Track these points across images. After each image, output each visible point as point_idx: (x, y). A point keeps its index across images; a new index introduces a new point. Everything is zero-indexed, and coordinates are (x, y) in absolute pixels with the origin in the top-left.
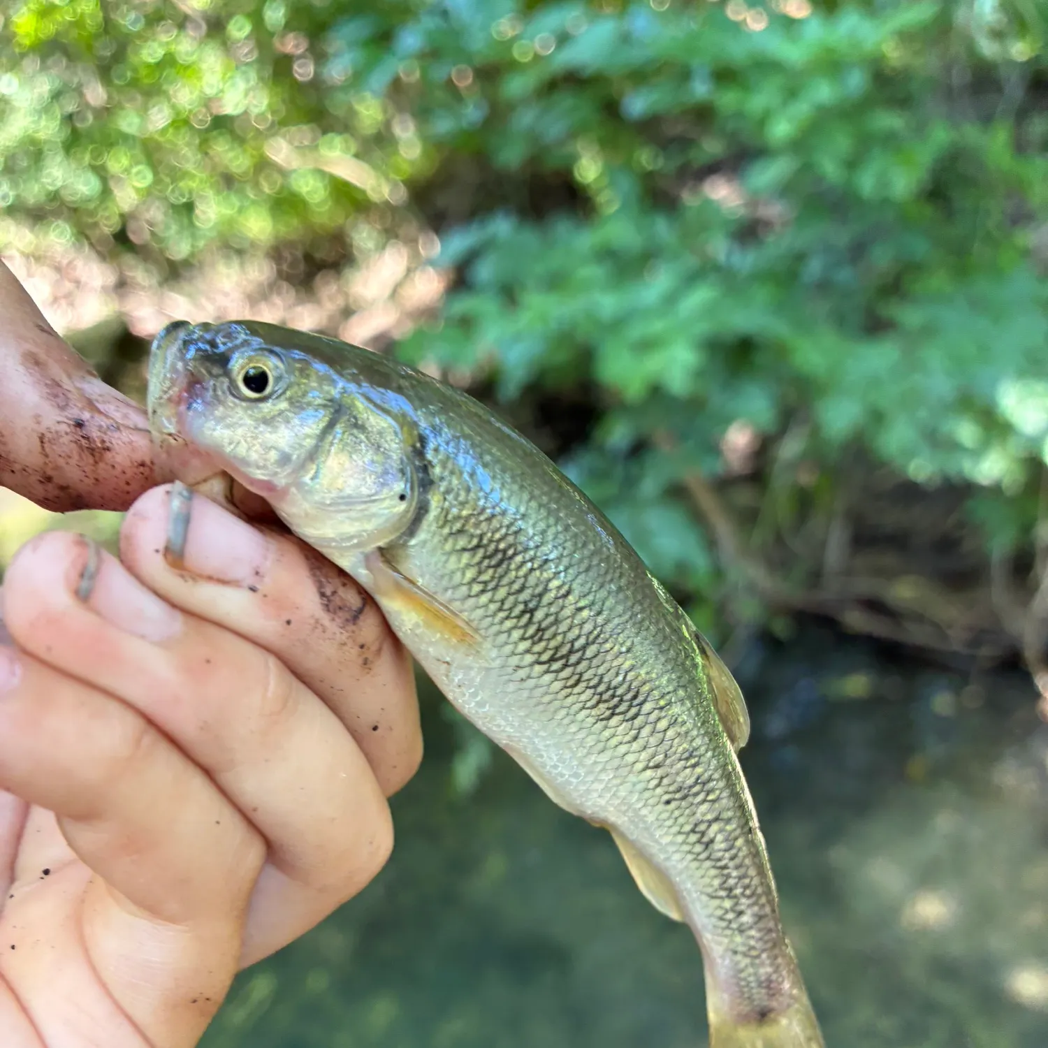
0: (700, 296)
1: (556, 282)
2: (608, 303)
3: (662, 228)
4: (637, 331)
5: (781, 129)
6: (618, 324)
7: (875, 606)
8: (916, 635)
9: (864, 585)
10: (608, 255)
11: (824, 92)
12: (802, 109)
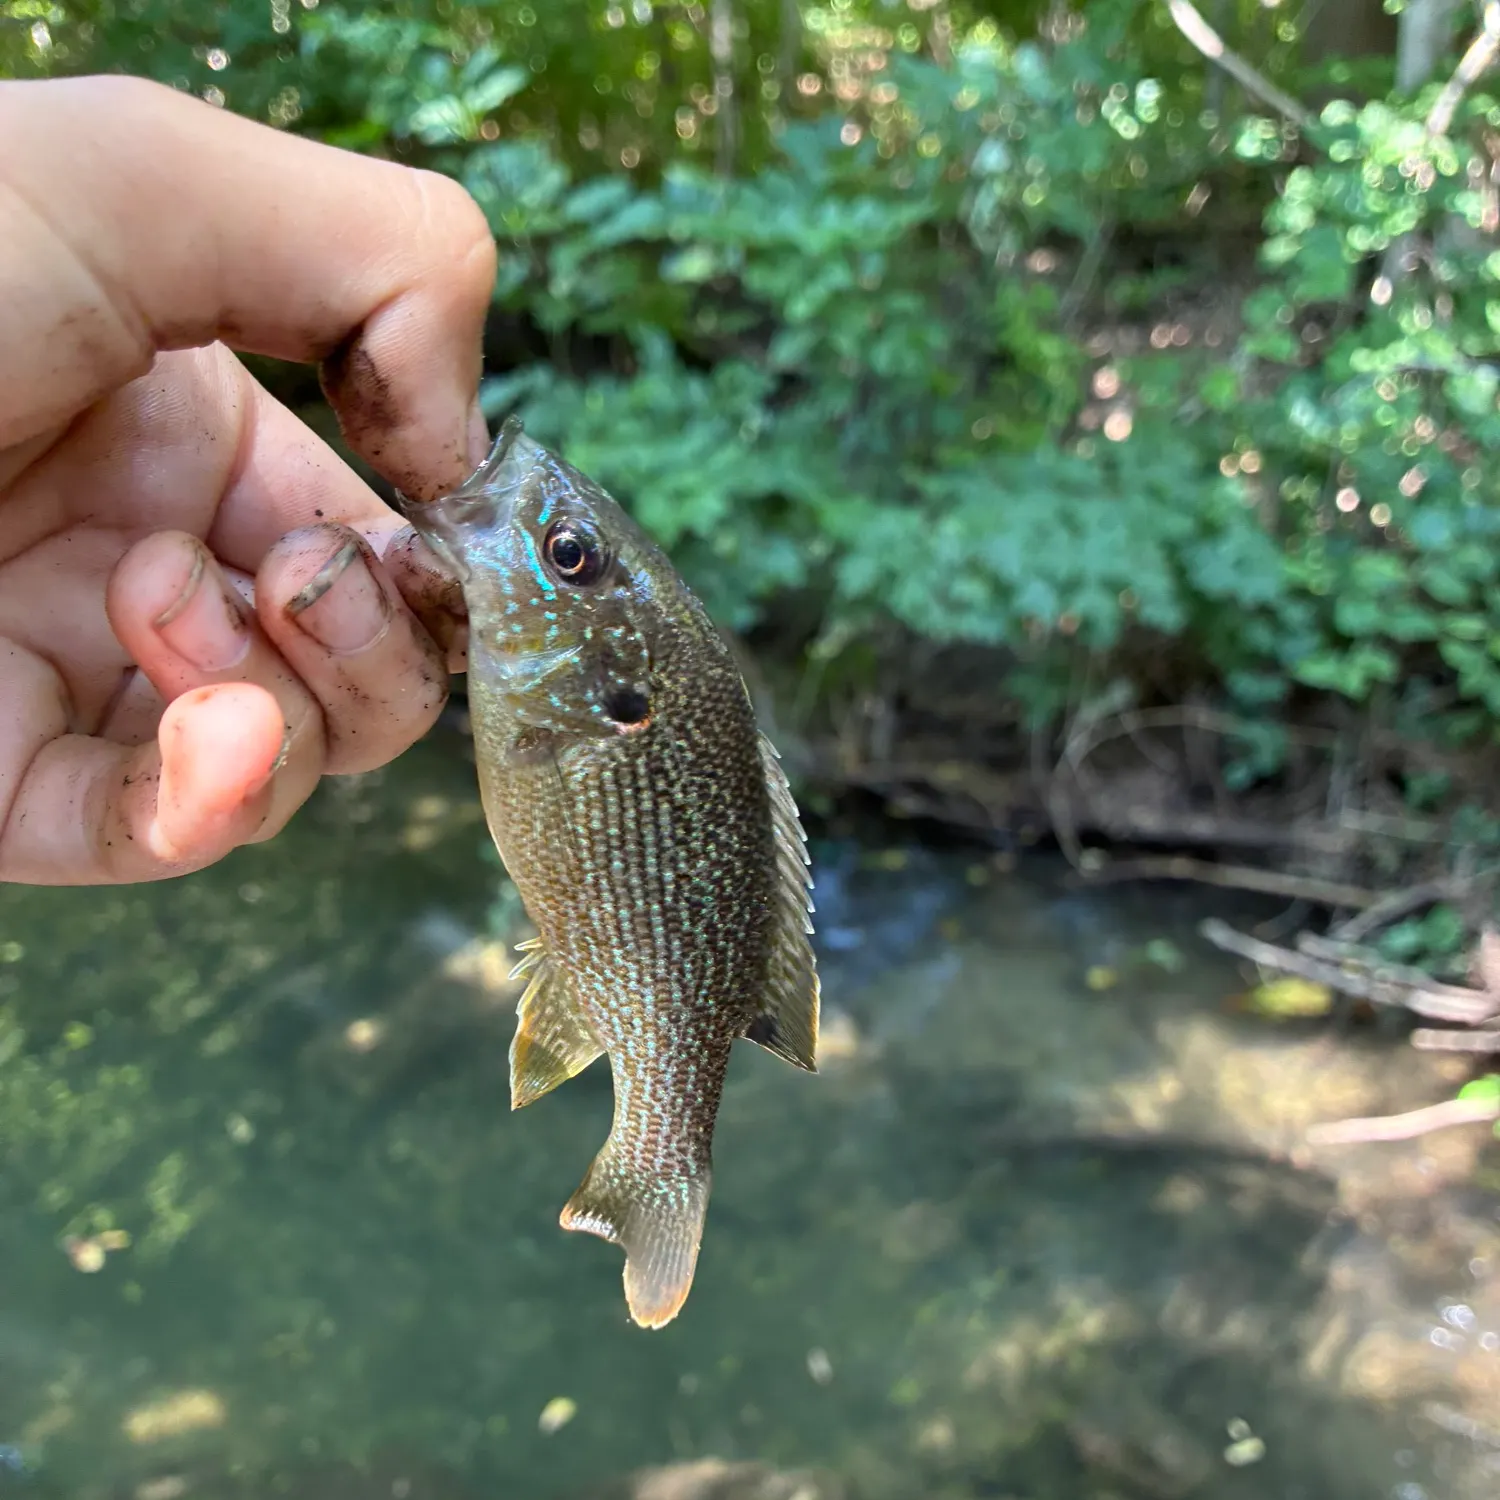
0: (729, 455)
1: (599, 435)
2: (645, 456)
3: (696, 390)
4: (671, 483)
5: (800, 308)
6: (654, 476)
7: (921, 788)
8: (958, 814)
9: (913, 769)
10: (644, 412)
11: (838, 276)
12: (818, 291)
